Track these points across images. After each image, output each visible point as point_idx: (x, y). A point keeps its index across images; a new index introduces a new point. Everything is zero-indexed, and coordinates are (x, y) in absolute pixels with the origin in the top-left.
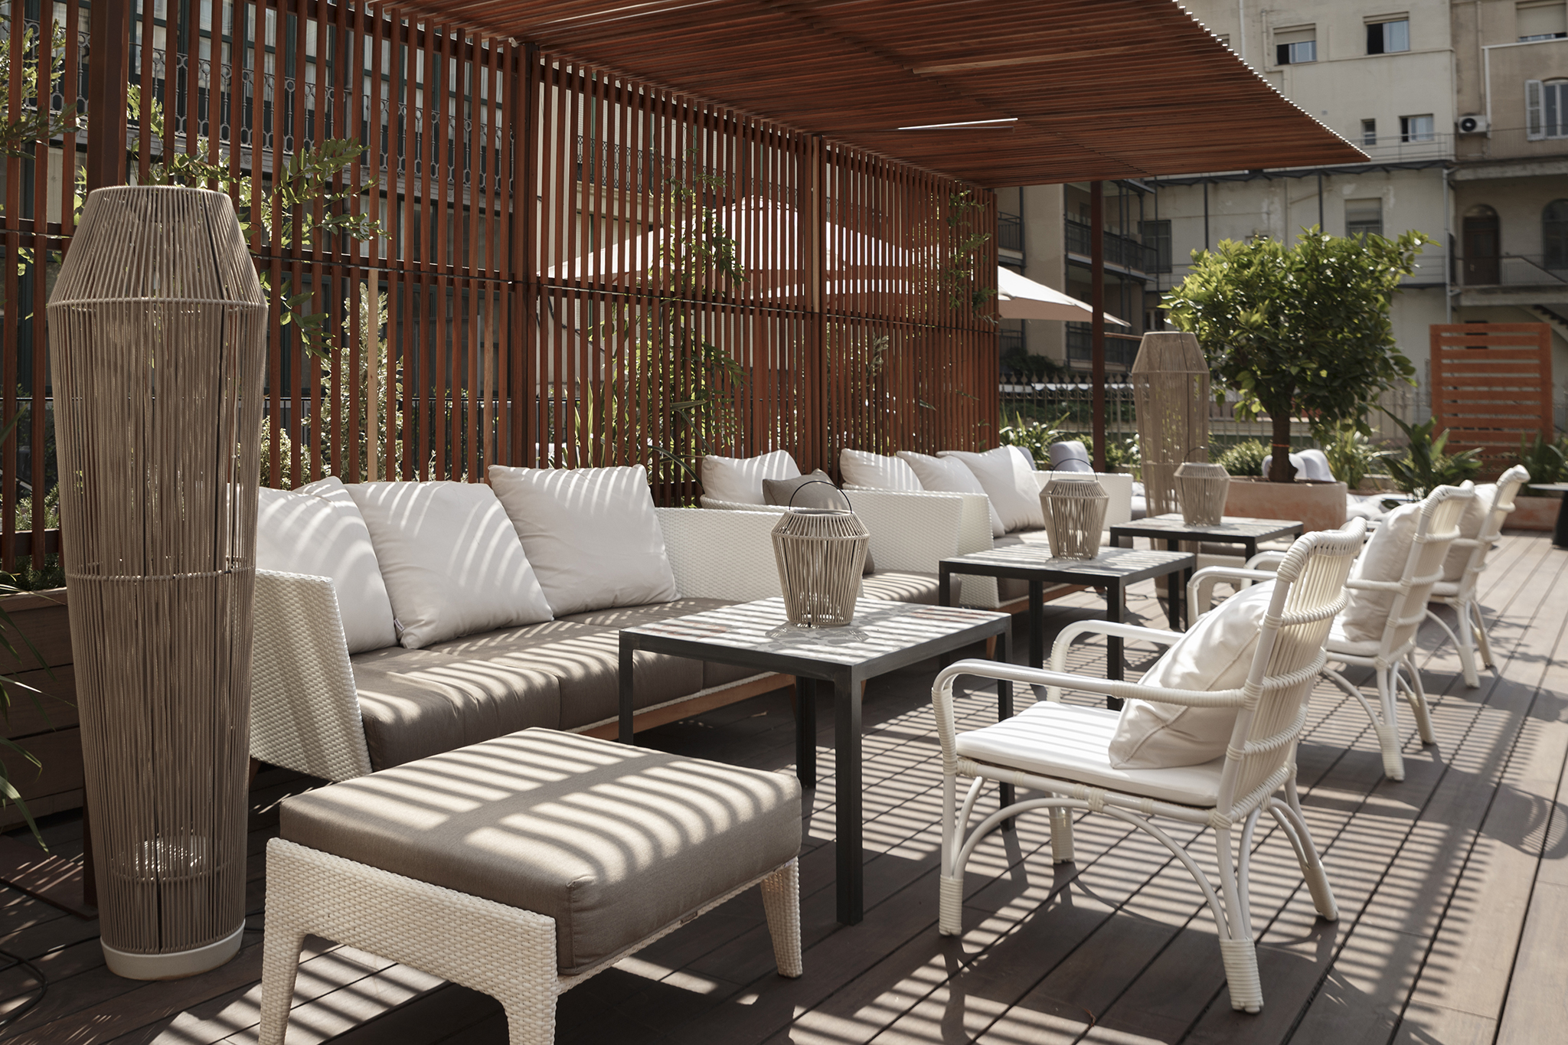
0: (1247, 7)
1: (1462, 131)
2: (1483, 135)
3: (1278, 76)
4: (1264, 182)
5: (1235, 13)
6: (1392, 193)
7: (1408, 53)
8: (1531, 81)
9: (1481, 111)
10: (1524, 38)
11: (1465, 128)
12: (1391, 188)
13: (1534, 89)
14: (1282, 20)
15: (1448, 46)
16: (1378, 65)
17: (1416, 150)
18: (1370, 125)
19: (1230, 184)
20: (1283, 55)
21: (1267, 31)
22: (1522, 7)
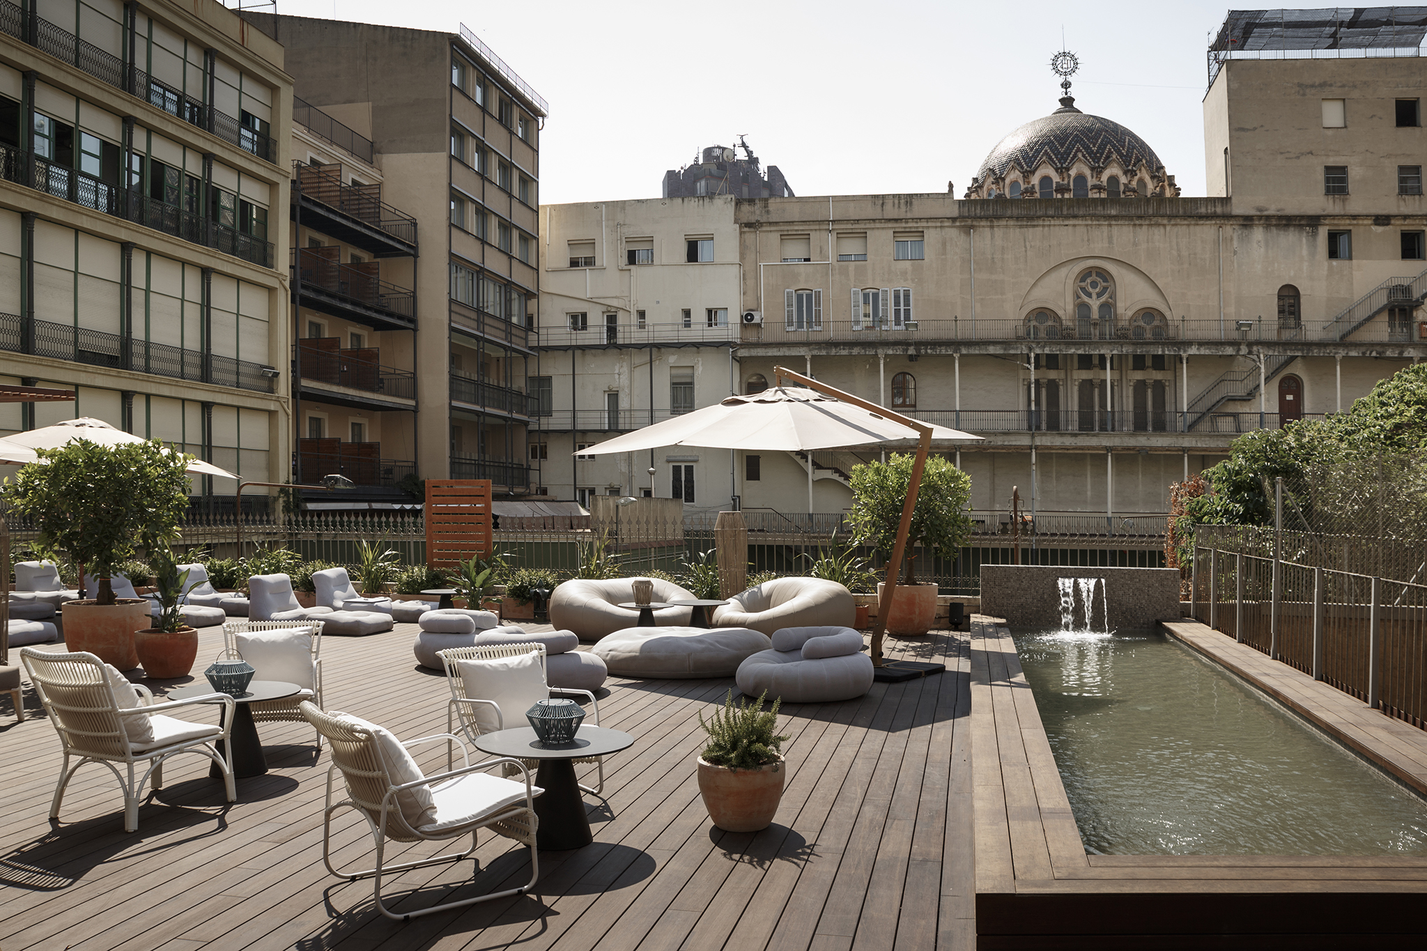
0: (608, 220)
1: (745, 322)
2: (759, 325)
3: (628, 272)
4: (616, 351)
5: (599, 223)
6: (700, 363)
7: (712, 263)
8: (788, 290)
9: (758, 309)
10: (785, 259)
11: (747, 320)
12: (700, 359)
13: (789, 296)
14: (631, 232)
15: (737, 261)
16: (693, 269)
17: (715, 334)
18: (687, 313)
19: (593, 351)
20: (632, 258)
21: (621, 239)
22: (784, 237)
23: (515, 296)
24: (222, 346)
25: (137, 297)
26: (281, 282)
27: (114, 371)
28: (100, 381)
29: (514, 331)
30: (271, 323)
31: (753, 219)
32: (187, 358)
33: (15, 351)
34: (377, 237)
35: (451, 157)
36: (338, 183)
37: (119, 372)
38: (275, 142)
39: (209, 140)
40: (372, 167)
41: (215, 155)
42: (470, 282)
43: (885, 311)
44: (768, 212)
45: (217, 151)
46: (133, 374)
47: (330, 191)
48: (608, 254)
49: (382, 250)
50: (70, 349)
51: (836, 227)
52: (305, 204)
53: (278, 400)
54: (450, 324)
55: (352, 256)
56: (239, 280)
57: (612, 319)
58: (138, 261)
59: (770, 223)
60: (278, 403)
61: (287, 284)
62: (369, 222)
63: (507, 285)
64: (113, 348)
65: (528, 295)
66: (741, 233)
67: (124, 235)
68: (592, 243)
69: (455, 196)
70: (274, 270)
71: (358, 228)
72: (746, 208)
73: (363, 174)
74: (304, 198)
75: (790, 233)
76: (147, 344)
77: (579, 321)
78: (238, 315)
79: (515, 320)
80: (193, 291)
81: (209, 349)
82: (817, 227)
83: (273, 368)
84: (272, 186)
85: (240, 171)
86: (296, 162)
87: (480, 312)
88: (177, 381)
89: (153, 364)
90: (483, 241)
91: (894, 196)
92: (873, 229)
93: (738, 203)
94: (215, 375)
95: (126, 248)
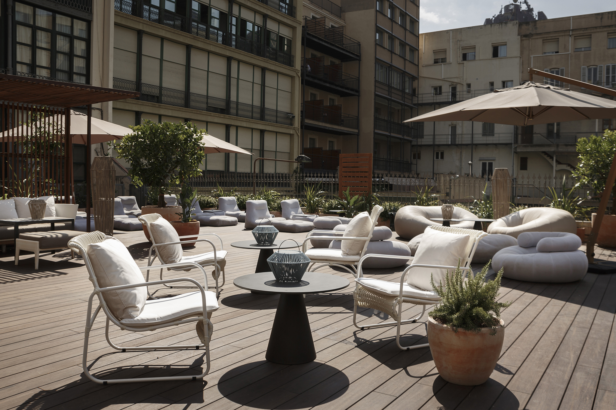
0: (453, 39)
3: (462, 65)
5: (449, 40)
7: (505, 57)
8: (546, 69)
10: (545, 53)
14: (464, 44)
15: (519, 55)
16: (496, 61)
18: (492, 84)
20: (465, 57)
21: (459, 48)
22: (545, 41)
23: (407, 79)
24: (270, 104)
25: (233, 82)
26: (297, 73)
27: (222, 115)
28: (216, 120)
29: (406, 96)
30: (292, 93)
31: (528, 32)
32: (255, 110)
33: (182, 107)
34: (342, 51)
35: (377, 11)
36: (324, 26)
37: (224, 116)
38: (295, 8)
39: (266, 8)
40: (341, 19)
41: (268, 15)
42: (386, 72)
43: (600, 77)
44: (536, 28)
45: (269, 13)
46: (231, 117)
47: (320, 31)
48: (453, 56)
49: (345, 58)
50: (205, 106)
51: (574, 33)
52: (308, 37)
53: (294, 129)
54: (375, 93)
55: (331, 62)
56: (278, 73)
57: (454, 89)
58: (234, 65)
59: (537, 34)
60: (294, 131)
61: (300, 74)
62: (338, 45)
63: (403, 74)
64: (223, 105)
65: (414, 78)
66: (522, 40)
67: (228, 54)
68: (445, 51)
69: (378, 30)
70: (294, 68)
71: (333, 47)
72: (524, 27)
73: (336, 22)
74: (308, 34)
75: (548, 38)
76: (237, 103)
77: (438, 90)
78: (277, 89)
79: (407, 91)
80: (258, 79)
81: (264, 105)
82: (563, 34)
83: (292, 114)
84: (294, 28)
85: (280, 22)
86: (304, 17)
87: (390, 87)
88: (249, 120)
89: (240, 112)
90: (392, 52)
91: (609, 13)
92: (595, 32)
93: (520, 25)
94: (267, 117)
95: (229, 60)
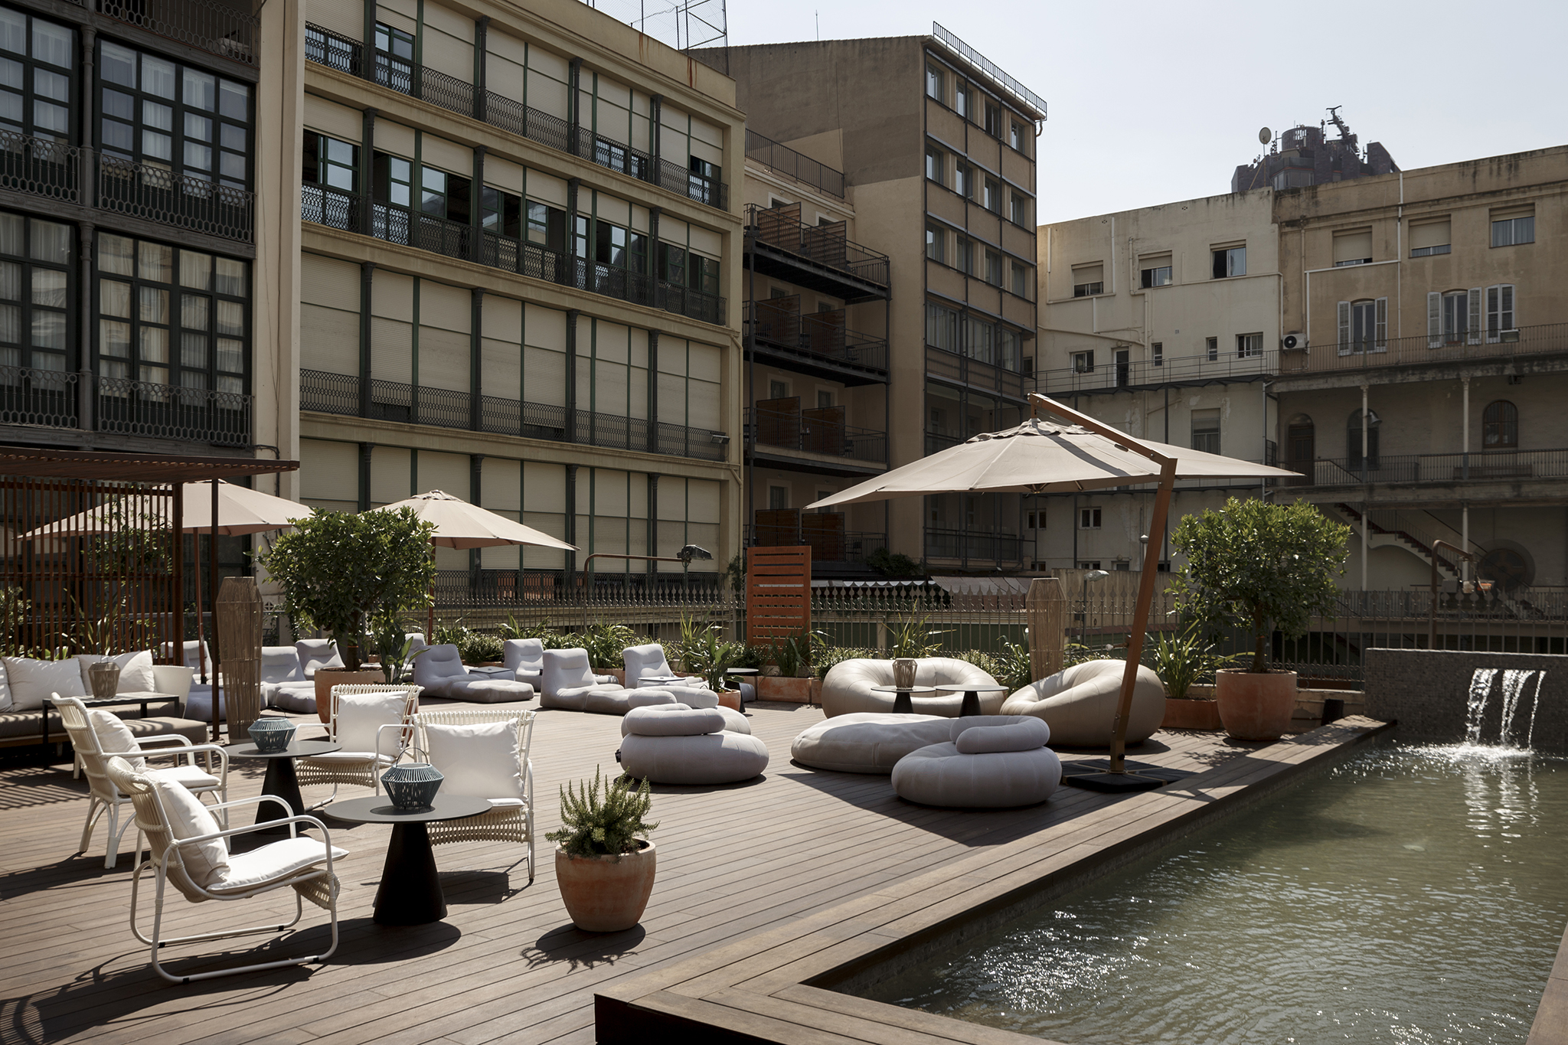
0: (1117, 236)
1: (1285, 348)
2: (1303, 351)
3: (1141, 298)
4: (1127, 395)
5: (1108, 240)
6: (1228, 404)
7: (1244, 277)
8: (1342, 303)
9: (1302, 330)
10: (1339, 263)
11: (1287, 345)
12: (1228, 399)
13: (1344, 309)
14: (1145, 247)
15: (1276, 271)
16: (1222, 287)
17: (1250, 365)
18: (1213, 342)
19: (1101, 397)
20: (1147, 279)
21: (1133, 257)
22: (1337, 235)
23: (1008, 337)
24: (670, 412)
25: (582, 366)
26: (732, 339)
27: (557, 444)
28: (543, 455)
29: (1005, 378)
30: (723, 385)
31: (1297, 215)
32: (633, 428)
33: (464, 428)
34: (842, 280)
35: (926, 180)
36: (798, 225)
37: (561, 445)
38: (727, 187)
39: (655, 193)
40: (843, 203)
41: (661, 208)
42: (953, 323)
43: (1475, 319)
44: (1317, 204)
45: (663, 203)
46: (576, 447)
47: (789, 235)
48: (1119, 278)
49: (851, 295)
50: (517, 424)
51: (1407, 212)
52: (760, 252)
53: (728, 468)
54: (925, 375)
55: (821, 305)
56: (688, 340)
57: (1123, 358)
58: (583, 329)
59: (1319, 218)
60: (729, 472)
61: (740, 341)
62: (834, 265)
63: (997, 325)
64: (558, 420)
65: (1025, 335)
66: (1281, 235)
67: (568, 303)
68: (1098, 266)
69: (931, 224)
70: (724, 327)
71: (820, 273)
72: (1288, 202)
73: (831, 211)
74: (759, 245)
75: (1345, 227)
76: (593, 414)
77: (1085, 361)
78: (687, 378)
79: (1009, 366)
80: (640, 357)
81: (655, 417)
82: (1382, 216)
83: (724, 434)
84: (724, 235)
85: (689, 223)
86: (749, 206)
87: (964, 359)
88: (621, 452)
89: (598, 435)
90: (967, 275)
92: (1460, 209)
93: (1278, 196)
94: (661, 444)
95: (571, 316)
